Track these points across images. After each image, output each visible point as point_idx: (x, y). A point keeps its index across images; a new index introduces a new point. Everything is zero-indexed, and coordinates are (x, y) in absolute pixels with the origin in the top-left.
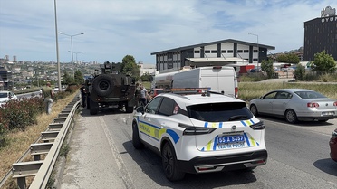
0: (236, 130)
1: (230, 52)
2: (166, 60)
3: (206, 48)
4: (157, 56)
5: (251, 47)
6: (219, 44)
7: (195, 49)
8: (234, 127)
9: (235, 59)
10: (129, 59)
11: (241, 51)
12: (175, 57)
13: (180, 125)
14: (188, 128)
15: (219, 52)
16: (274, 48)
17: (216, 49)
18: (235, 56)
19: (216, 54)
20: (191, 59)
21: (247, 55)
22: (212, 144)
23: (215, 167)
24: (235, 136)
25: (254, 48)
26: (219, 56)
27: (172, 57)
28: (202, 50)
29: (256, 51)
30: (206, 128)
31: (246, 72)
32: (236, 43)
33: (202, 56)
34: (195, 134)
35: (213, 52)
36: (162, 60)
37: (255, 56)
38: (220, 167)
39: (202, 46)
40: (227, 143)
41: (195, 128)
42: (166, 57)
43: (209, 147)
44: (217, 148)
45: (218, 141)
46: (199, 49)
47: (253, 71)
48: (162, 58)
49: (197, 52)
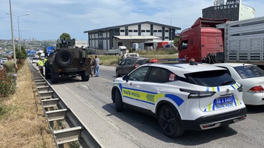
0: (229, 93)
1: (148, 31)
2: (97, 37)
3: (129, 28)
4: (89, 34)
5: (163, 28)
6: (139, 25)
7: (121, 29)
8: (228, 90)
9: (151, 37)
10: (65, 36)
11: (156, 31)
12: (104, 35)
13: (181, 90)
14: (192, 92)
15: (140, 32)
16: (180, 29)
17: (137, 29)
18: (152, 35)
19: (137, 33)
20: (118, 37)
21: (161, 34)
22: (212, 105)
23: (214, 124)
24: (227, 98)
25: (166, 29)
26: (139, 35)
27: (102, 35)
28: (127, 30)
29: (167, 31)
30: (208, 92)
31: (162, 47)
32: (152, 25)
33: (127, 35)
34: (199, 97)
35: (135, 31)
36: (93, 37)
37: (167, 34)
38: (217, 124)
39: (126, 26)
40: (222, 104)
41: (199, 92)
42: (96, 35)
43: (209, 108)
44: (215, 109)
45: (216, 103)
46: (123, 29)
47: (168, 46)
48: (93, 35)
49: (123, 31)
